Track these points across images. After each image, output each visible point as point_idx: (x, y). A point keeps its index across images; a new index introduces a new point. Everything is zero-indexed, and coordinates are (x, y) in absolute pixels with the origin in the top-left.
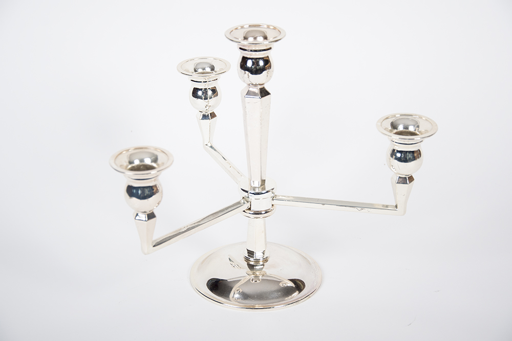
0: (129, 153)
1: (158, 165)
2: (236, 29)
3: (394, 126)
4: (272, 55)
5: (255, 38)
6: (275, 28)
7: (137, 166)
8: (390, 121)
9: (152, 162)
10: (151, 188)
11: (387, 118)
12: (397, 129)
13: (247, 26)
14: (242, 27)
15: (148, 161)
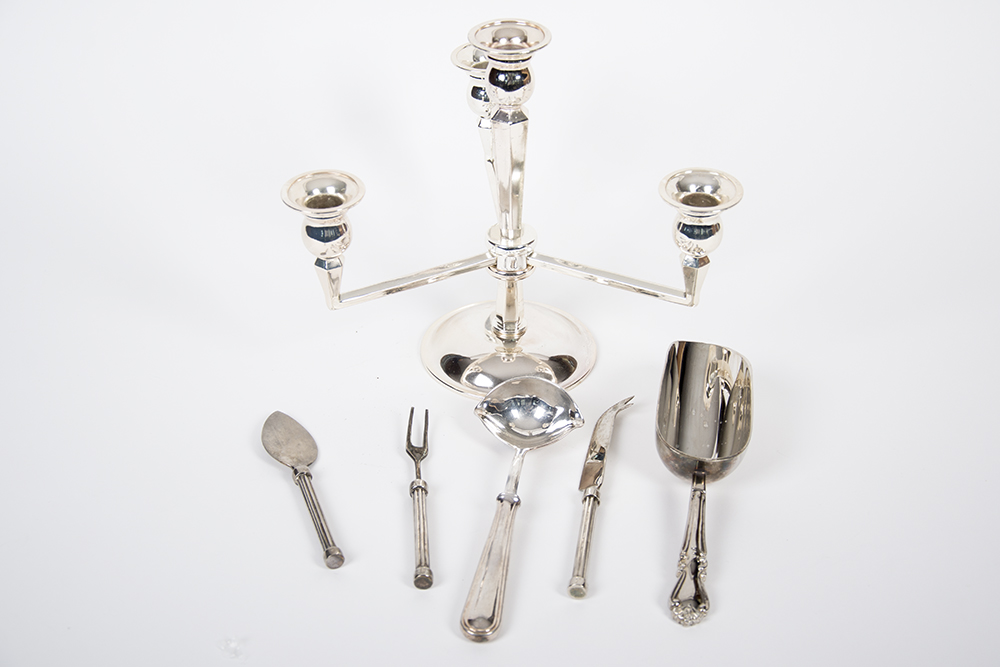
0: (306, 181)
1: (346, 197)
2: (483, 28)
3: (682, 188)
4: (532, 66)
5: (509, 39)
6: (537, 27)
7: (317, 197)
8: (676, 181)
9: (337, 192)
10: (336, 229)
11: (673, 177)
12: (688, 191)
13: (498, 23)
14: (492, 25)
15: (331, 191)
